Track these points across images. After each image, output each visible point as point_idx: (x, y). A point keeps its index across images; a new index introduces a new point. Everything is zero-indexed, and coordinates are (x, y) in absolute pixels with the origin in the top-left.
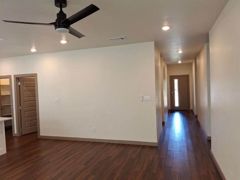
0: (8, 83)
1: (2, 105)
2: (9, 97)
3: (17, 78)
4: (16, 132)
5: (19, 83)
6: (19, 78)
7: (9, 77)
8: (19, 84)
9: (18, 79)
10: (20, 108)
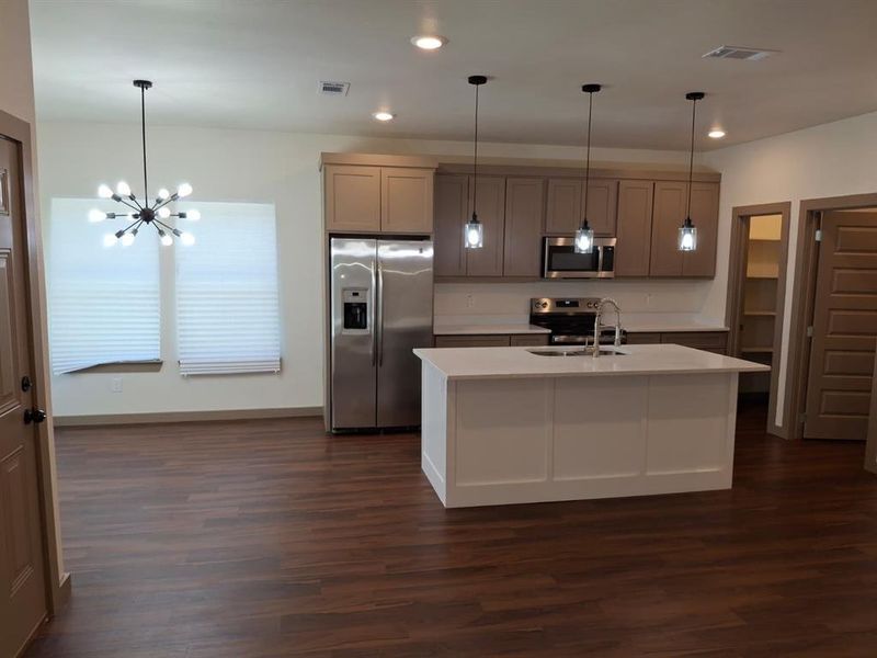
0: (776, 235)
1: (746, 313)
2: (774, 285)
3: (811, 212)
4: (779, 422)
5: (818, 233)
6: (818, 214)
7: (782, 209)
8: (818, 238)
9: (816, 215)
10: (809, 334)
